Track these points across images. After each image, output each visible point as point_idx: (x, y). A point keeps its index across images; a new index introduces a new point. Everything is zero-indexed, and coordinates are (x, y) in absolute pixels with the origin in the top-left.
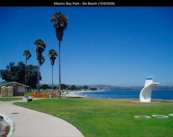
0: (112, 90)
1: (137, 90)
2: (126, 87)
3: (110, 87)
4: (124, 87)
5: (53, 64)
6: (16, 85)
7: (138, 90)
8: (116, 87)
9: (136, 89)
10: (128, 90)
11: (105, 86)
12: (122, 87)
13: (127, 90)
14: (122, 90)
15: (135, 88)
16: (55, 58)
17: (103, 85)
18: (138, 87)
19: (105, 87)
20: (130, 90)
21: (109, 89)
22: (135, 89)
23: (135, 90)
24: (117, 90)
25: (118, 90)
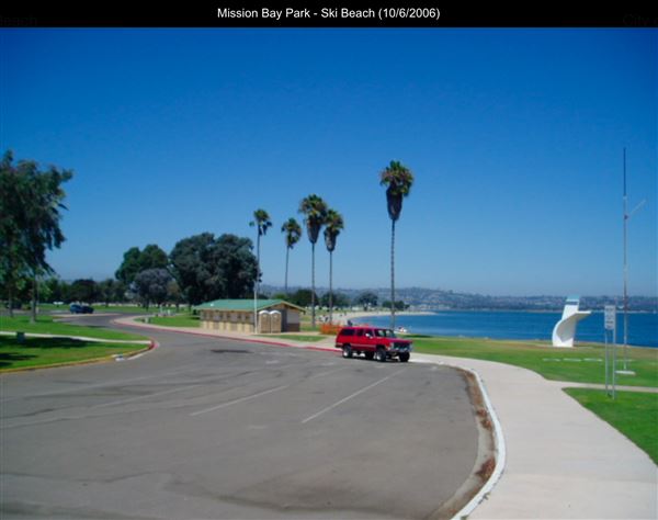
0: (459, 310)
1: (551, 311)
2: (509, 297)
3: (447, 297)
4: (501, 298)
5: (331, 250)
6: (283, 308)
7: (554, 309)
8: (471, 296)
9: (547, 308)
10: (517, 308)
11: (428, 292)
12: (496, 298)
13: (512, 308)
14: (495, 310)
15: (543, 301)
16: (337, 233)
17: (423, 290)
18: (557, 298)
19: (430, 297)
20: (523, 311)
21: (446, 305)
22: (542, 308)
23: (544, 311)
24: (474, 307)
25: (479, 307)
